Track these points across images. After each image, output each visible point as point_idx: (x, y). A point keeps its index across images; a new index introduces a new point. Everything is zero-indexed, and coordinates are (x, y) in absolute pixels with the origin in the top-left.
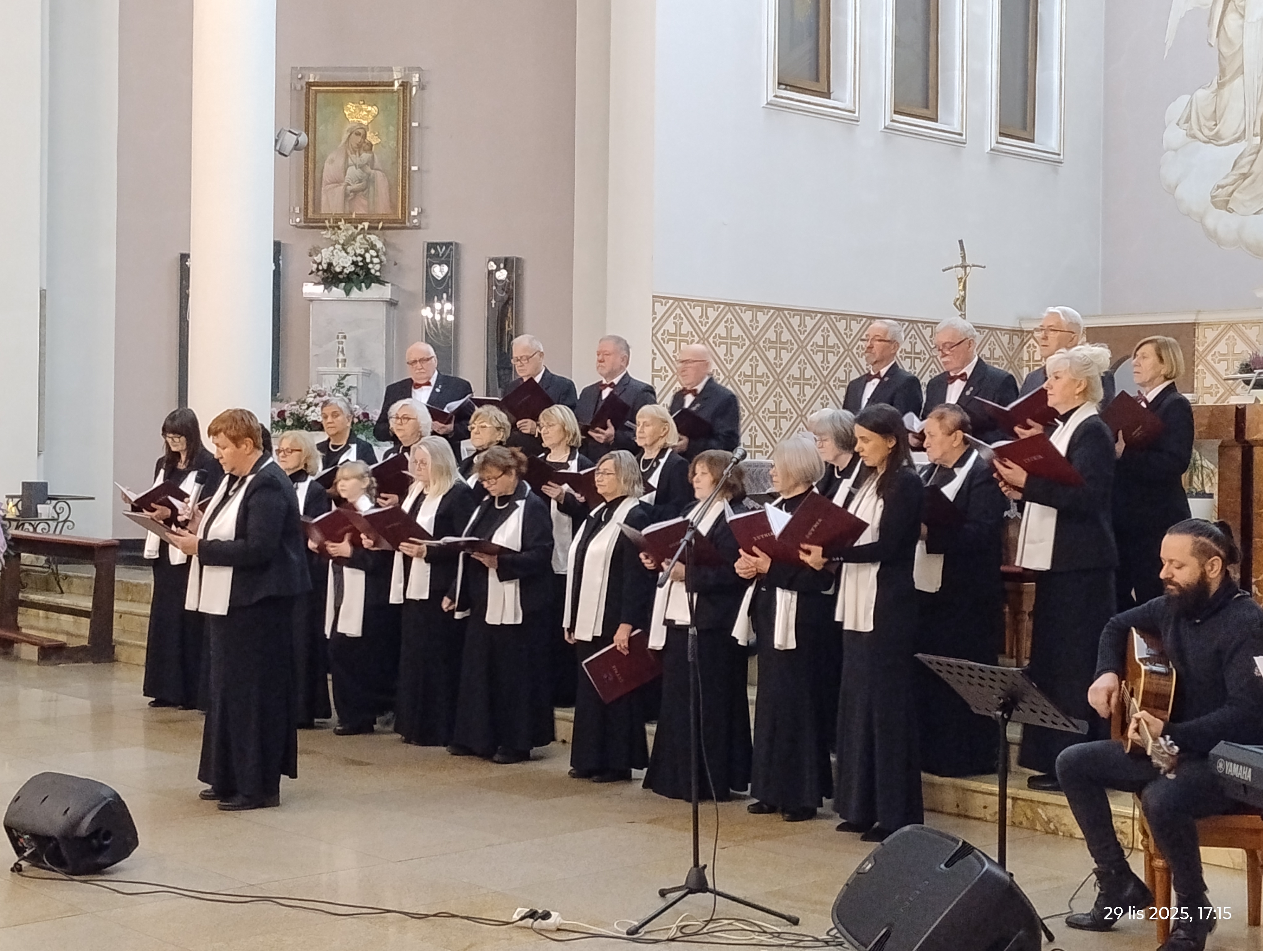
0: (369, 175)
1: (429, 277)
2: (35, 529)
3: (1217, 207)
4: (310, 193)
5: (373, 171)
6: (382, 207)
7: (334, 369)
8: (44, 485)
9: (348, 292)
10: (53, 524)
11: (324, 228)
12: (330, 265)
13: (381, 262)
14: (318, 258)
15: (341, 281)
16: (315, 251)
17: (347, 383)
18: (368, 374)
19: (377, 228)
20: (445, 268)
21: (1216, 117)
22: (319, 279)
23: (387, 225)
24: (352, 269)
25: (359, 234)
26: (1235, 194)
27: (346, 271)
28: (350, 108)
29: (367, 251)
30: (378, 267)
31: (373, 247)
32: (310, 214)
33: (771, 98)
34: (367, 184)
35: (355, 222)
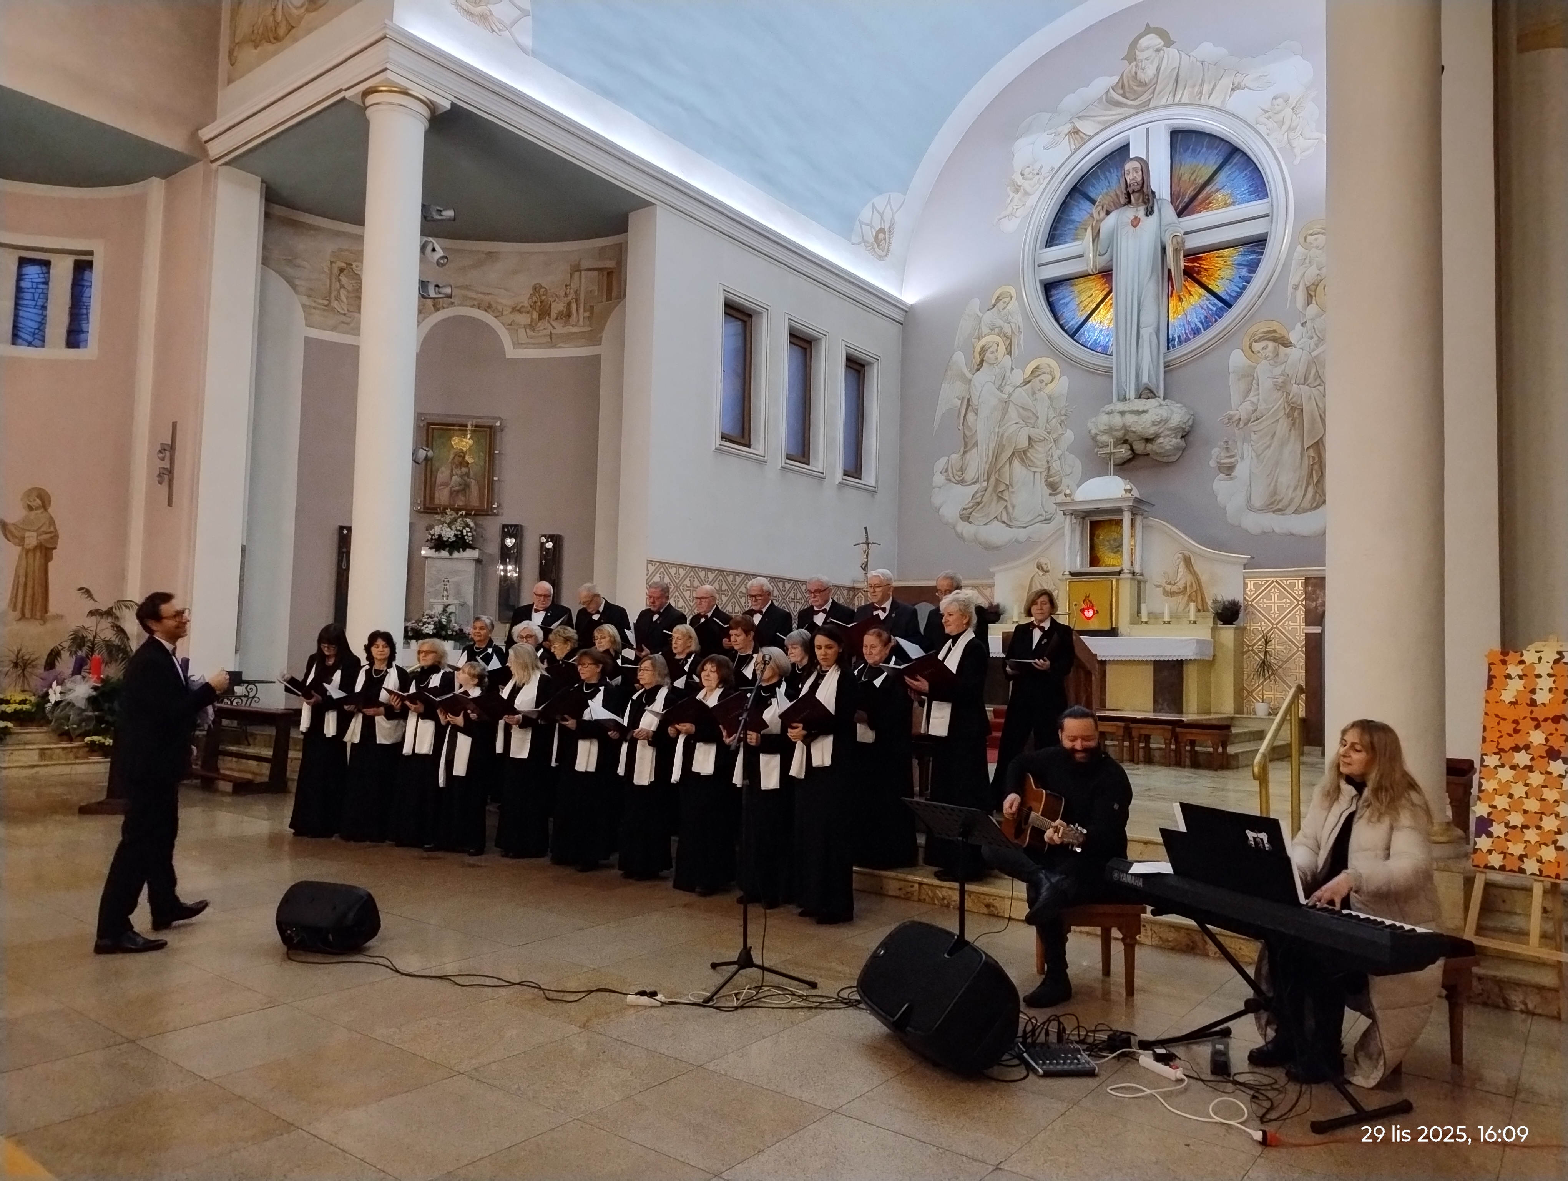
0: (466, 481)
1: (503, 546)
2: (232, 703)
3: (962, 520)
4: (428, 491)
5: (469, 479)
6: (475, 502)
7: (441, 601)
8: (239, 674)
9: (451, 554)
10: (244, 699)
11: (437, 513)
12: (440, 536)
13: (472, 536)
14: (432, 532)
15: (447, 546)
16: (430, 527)
17: (449, 610)
18: (462, 605)
19: (470, 514)
20: (514, 540)
21: (962, 469)
22: (432, 545)
24: (454, 539)
26: (973, 513)
27: (450, 540)
28: (455, 441)
29: (464, 528)
30: (471, 538)
31: (468, 526)
32: (427, 505)
33: (717, 446)
34: (465, 488)
35: (457, 510)
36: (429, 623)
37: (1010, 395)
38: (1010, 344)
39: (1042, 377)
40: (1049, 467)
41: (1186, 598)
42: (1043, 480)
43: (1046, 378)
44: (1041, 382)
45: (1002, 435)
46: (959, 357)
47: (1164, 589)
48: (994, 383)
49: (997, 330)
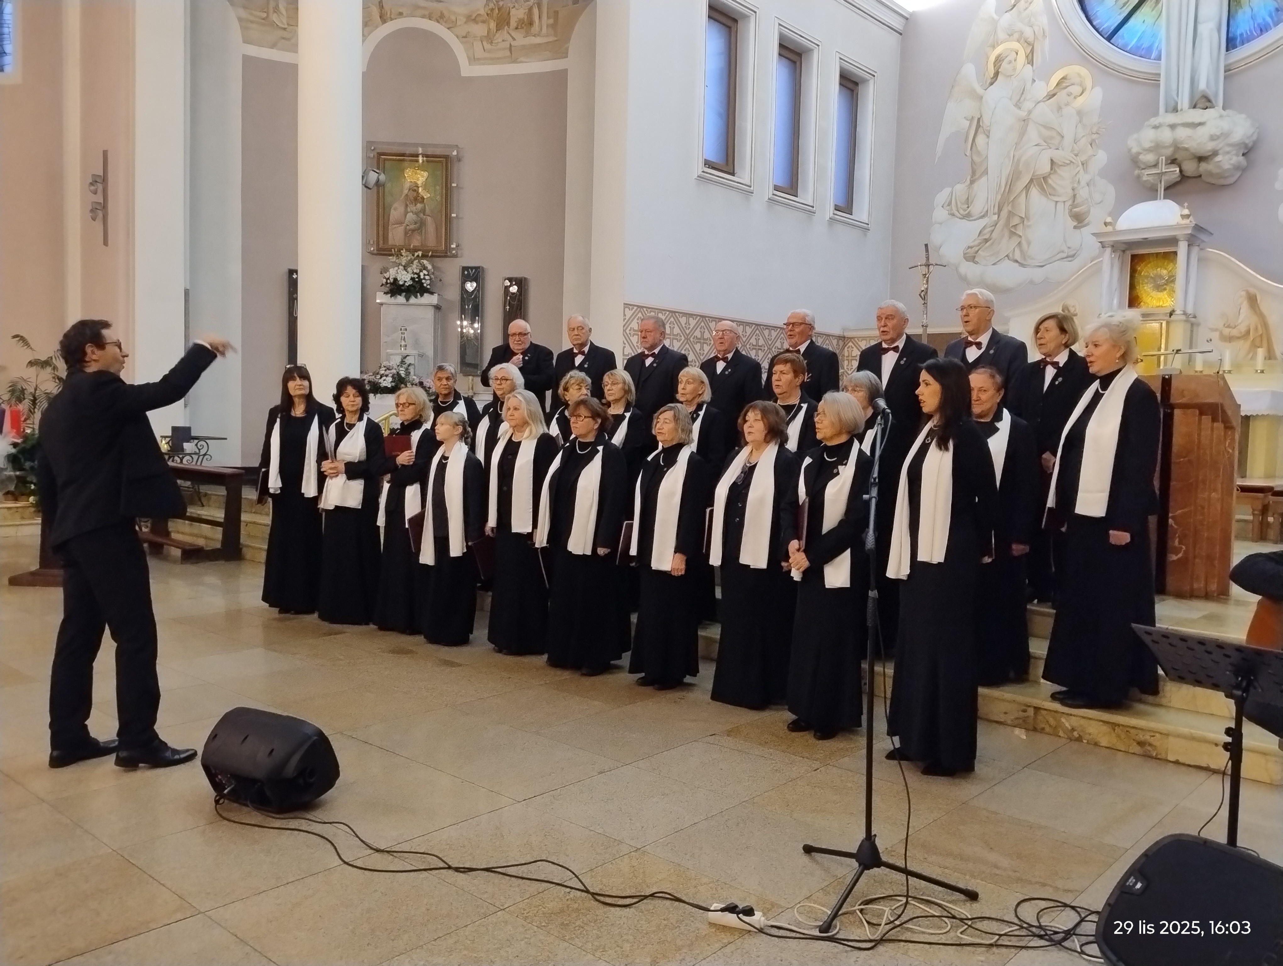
0: (421, 219)
1: (464, 291)
2: (182, 460)
3: (967, 261)
5: (425, 217)
6: (431, 242)
7: (398, 351)
8: (188, 429)
9: (407, 300)
10: (195, 457)
11: (391, 255)
12: (395, 280)
13: (430, 279)
14: (387, 275)
15: (402, 291)
16: (385, 270)
17: (409, 360)
18: (421, 356)
20: (475, 284)
21: (968, 202)
22: (387, 289)
23: (434, 254)
24: (411, 283)
25: (415, 259)
26: (979, 251)
27: (407, 284)
28: (408, 173)
29: (421, 271)
30: (428, 282)
31: (425, 268)
32: (381, 245)
33: (700, 173)
34: (421, 226)
35: (413, 251)
36: (387, 376)
37: (1030, 112)
38: (1032, 51)
39: (1070, 89)
40: (1075, 196)
41: (1248, 343)
42: (1067, 211)
43: (1076, 90)
44: (1069, 95)
45: (1019, 160)
46: (969, 70)
47: (1221, 333)
48: (1011, 99)
49: (1016, 36)
